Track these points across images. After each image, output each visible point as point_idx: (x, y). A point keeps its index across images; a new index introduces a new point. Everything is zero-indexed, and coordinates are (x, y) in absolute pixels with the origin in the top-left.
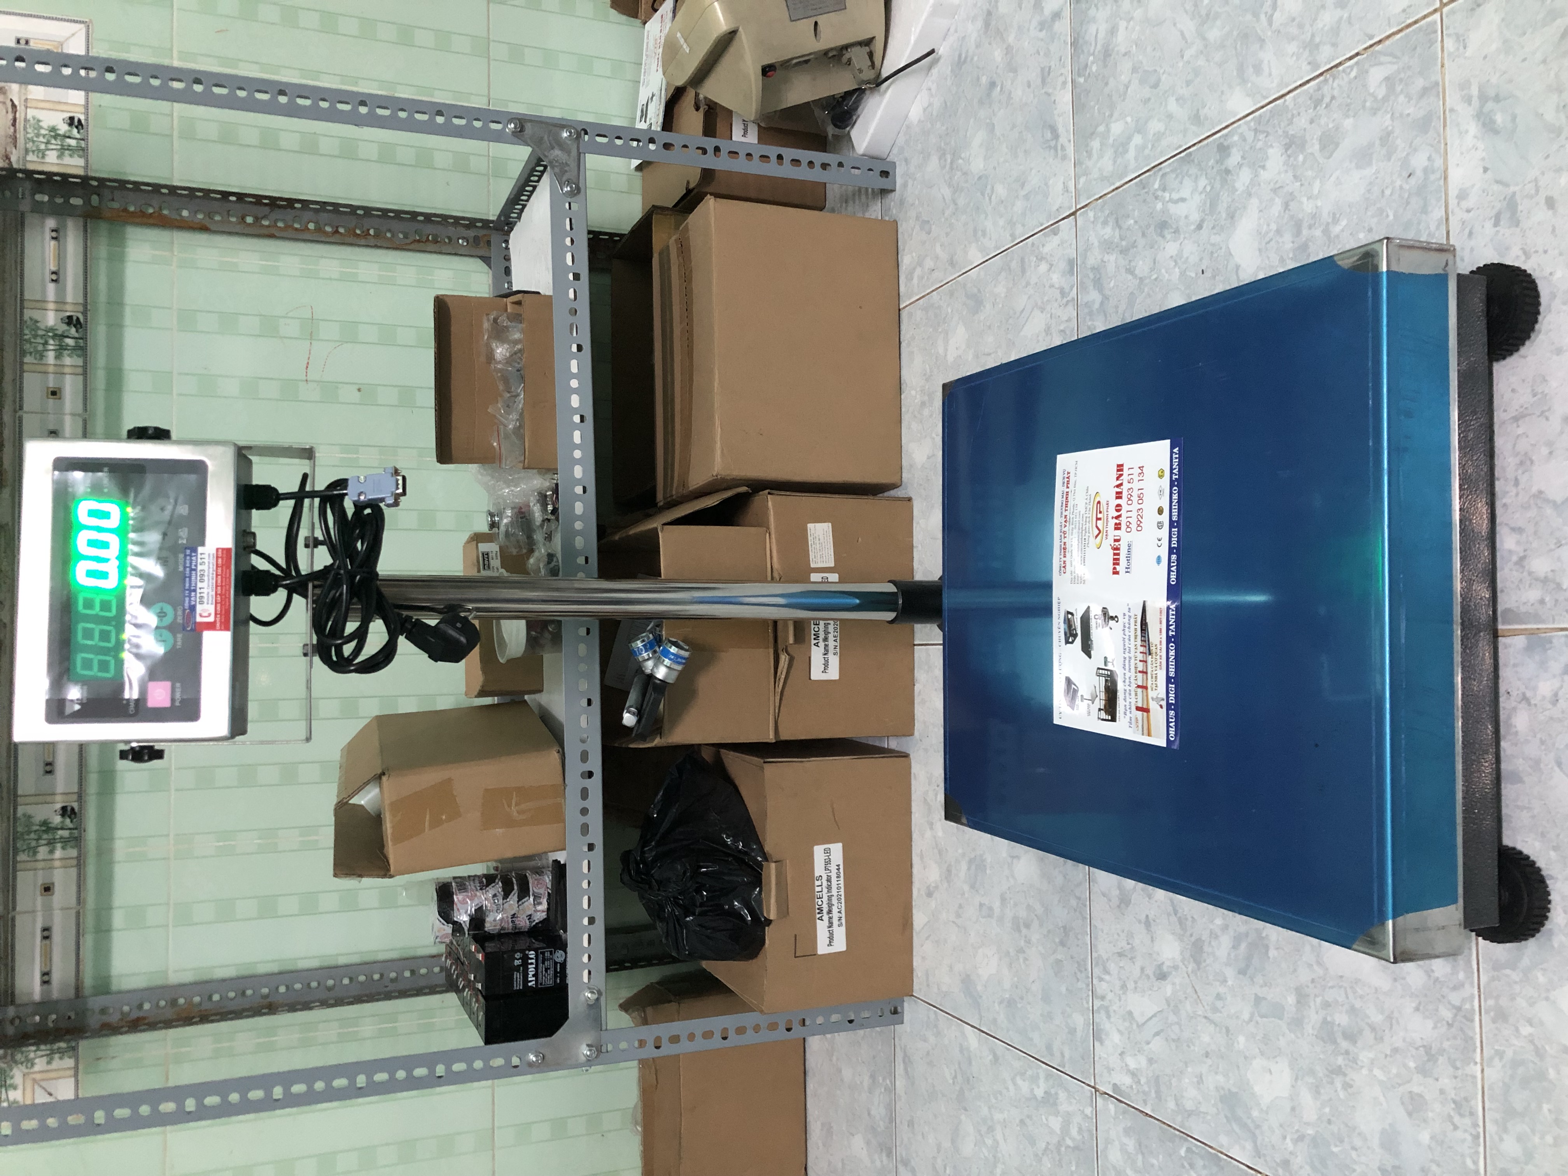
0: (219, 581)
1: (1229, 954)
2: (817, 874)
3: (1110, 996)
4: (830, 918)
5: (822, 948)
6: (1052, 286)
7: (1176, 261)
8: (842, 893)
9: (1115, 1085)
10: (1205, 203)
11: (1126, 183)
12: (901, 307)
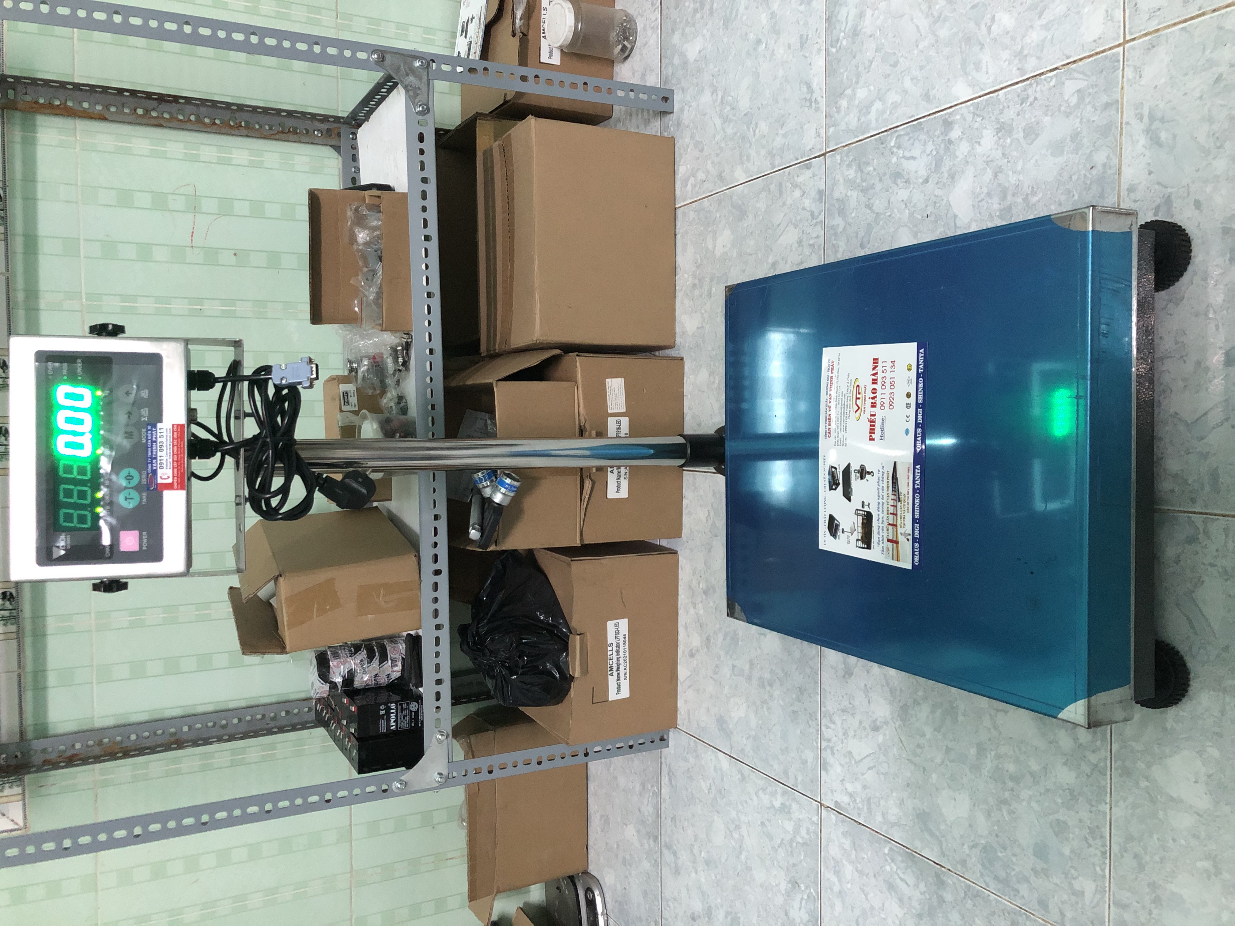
0: (175, 451)
1: (928, 717)
2: (609, 642)
3: (834, 739)
4: (618, 674)
5: (613, 696)
6: (804, 209)
7: (906, 205)
8: (627, 655)
9: (836, 802)
10: (931, 163)
11: (868, 138)
12: (677, 206)
